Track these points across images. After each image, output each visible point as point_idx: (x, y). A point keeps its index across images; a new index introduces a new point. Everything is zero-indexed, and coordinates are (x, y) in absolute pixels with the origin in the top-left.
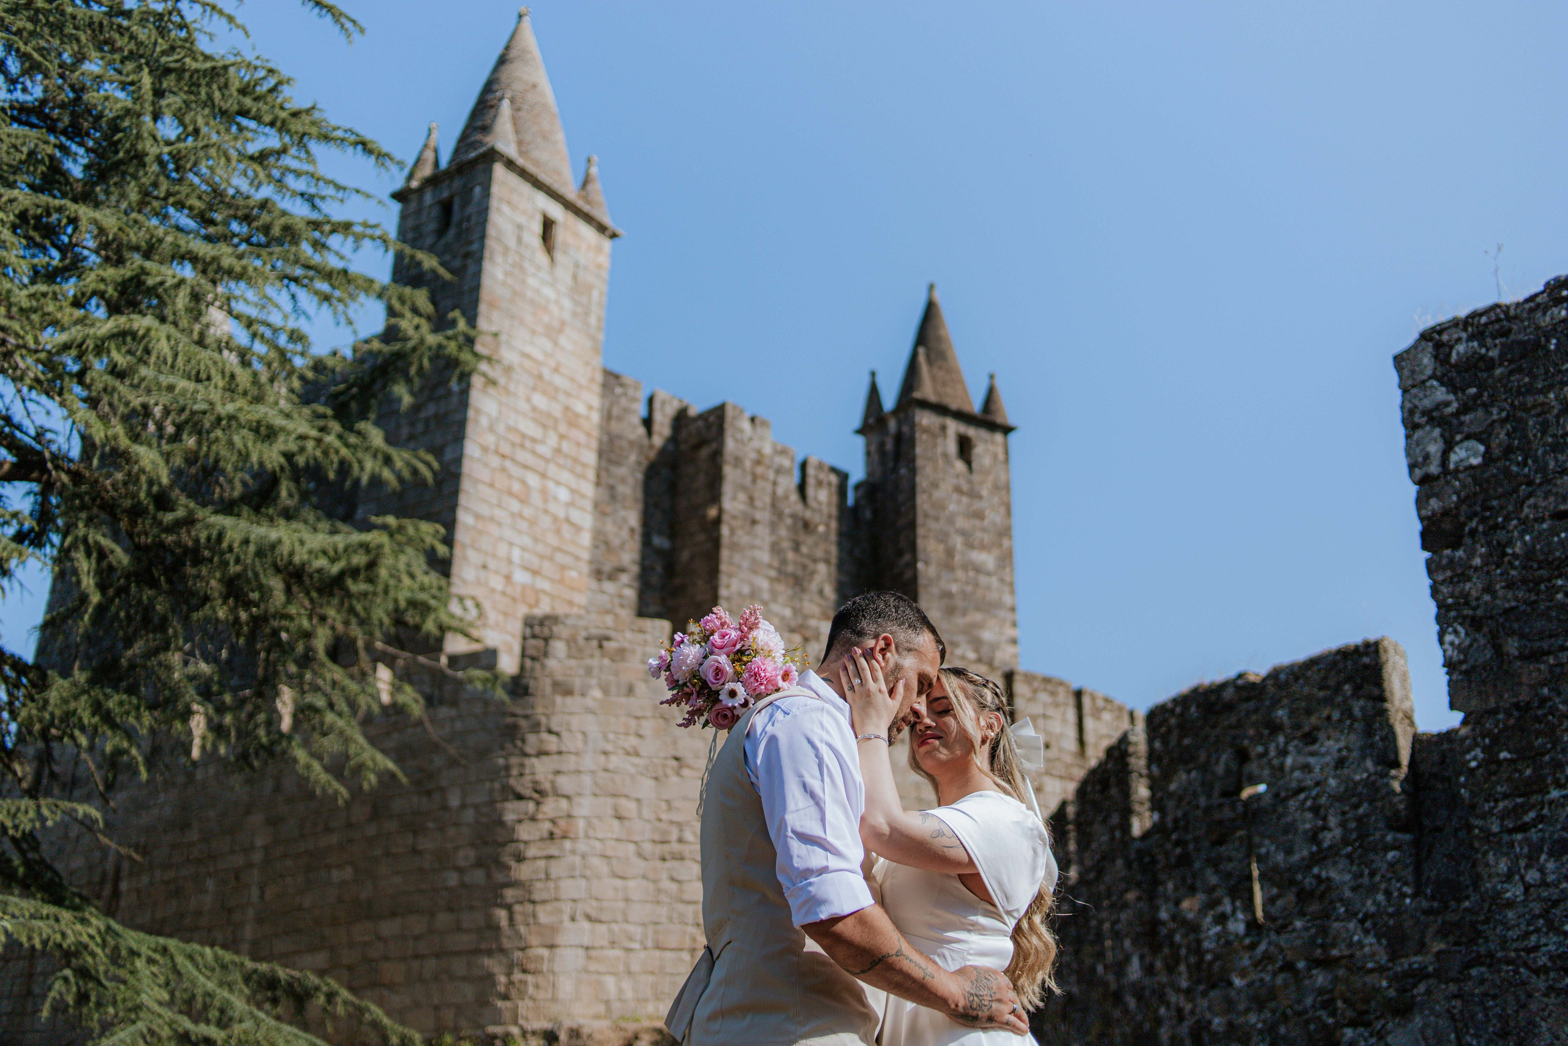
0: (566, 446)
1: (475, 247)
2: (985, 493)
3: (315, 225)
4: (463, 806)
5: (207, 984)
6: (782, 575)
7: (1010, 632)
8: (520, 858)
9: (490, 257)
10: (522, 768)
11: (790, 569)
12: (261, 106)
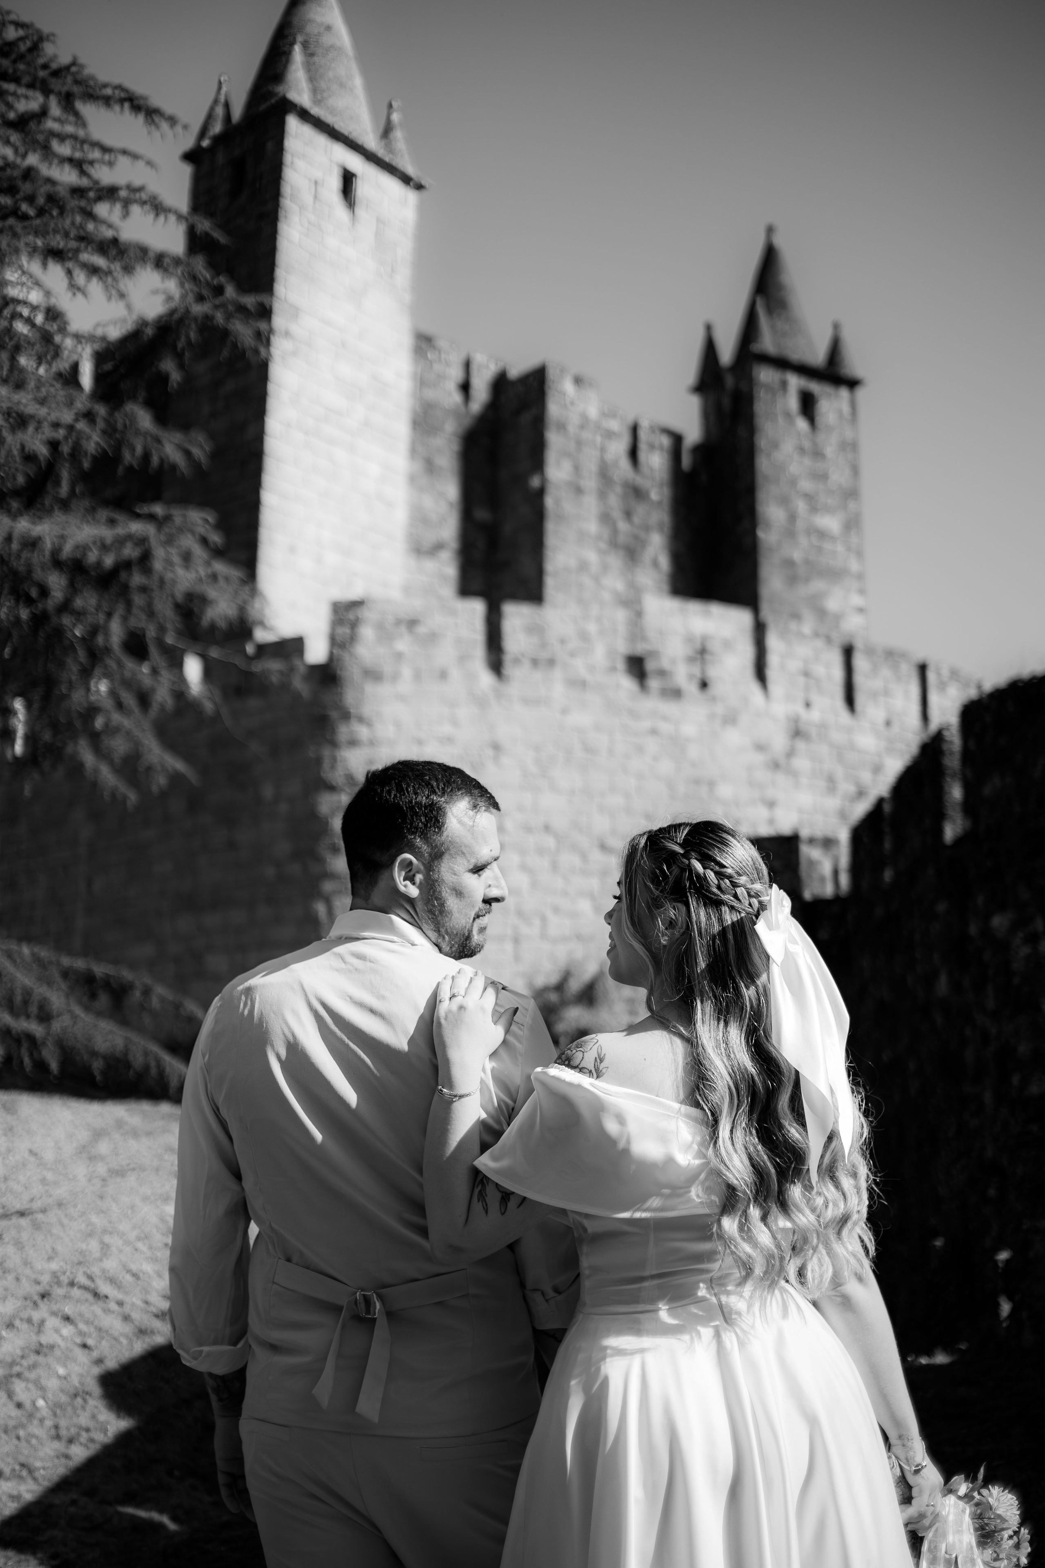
0: (375, 418)
1: (270, 207)
2: (830, 451)
3: (79, 192)
4: (277, 799)
5: (24, 979)
6: (614, 543)
7: (856, 600)
9: (286, 217)
10: (334, 760)
11: (622, 539)
12: (21, 67)
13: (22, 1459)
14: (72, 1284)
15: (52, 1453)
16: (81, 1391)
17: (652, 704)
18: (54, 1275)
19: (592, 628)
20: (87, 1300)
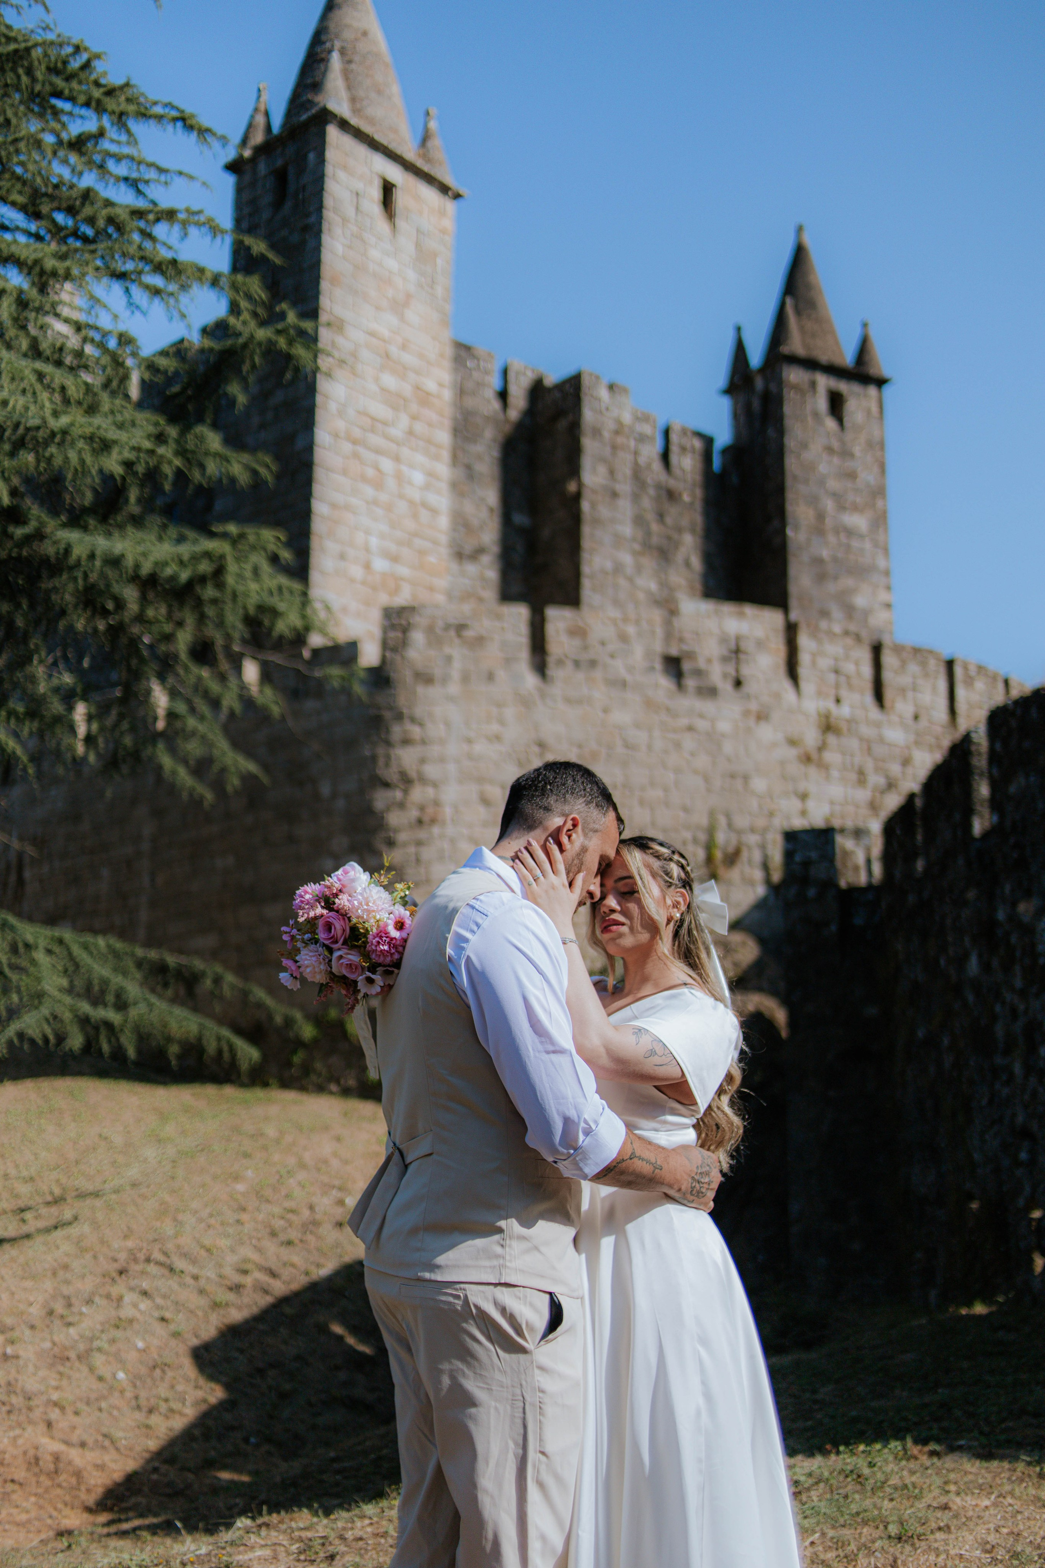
0: (419, 427)
1: (313, 219)
2: (857, 450)
3: (138, 214)
4: (334, 796)
5: (101, 970)
6: (647, 546)
7: (883, 596)
8: (391, 843)
9: (329, 230)
10: (388, 757)
11: (655, 540)
12: (74, 85)
13: (105, 1430)
14: (148, 1260)
15: (133, 1424)
16: (159, 1363)
17: (688, 702)
18: (131, 1251)
19: (631, 630)
20: (163, 1276)
